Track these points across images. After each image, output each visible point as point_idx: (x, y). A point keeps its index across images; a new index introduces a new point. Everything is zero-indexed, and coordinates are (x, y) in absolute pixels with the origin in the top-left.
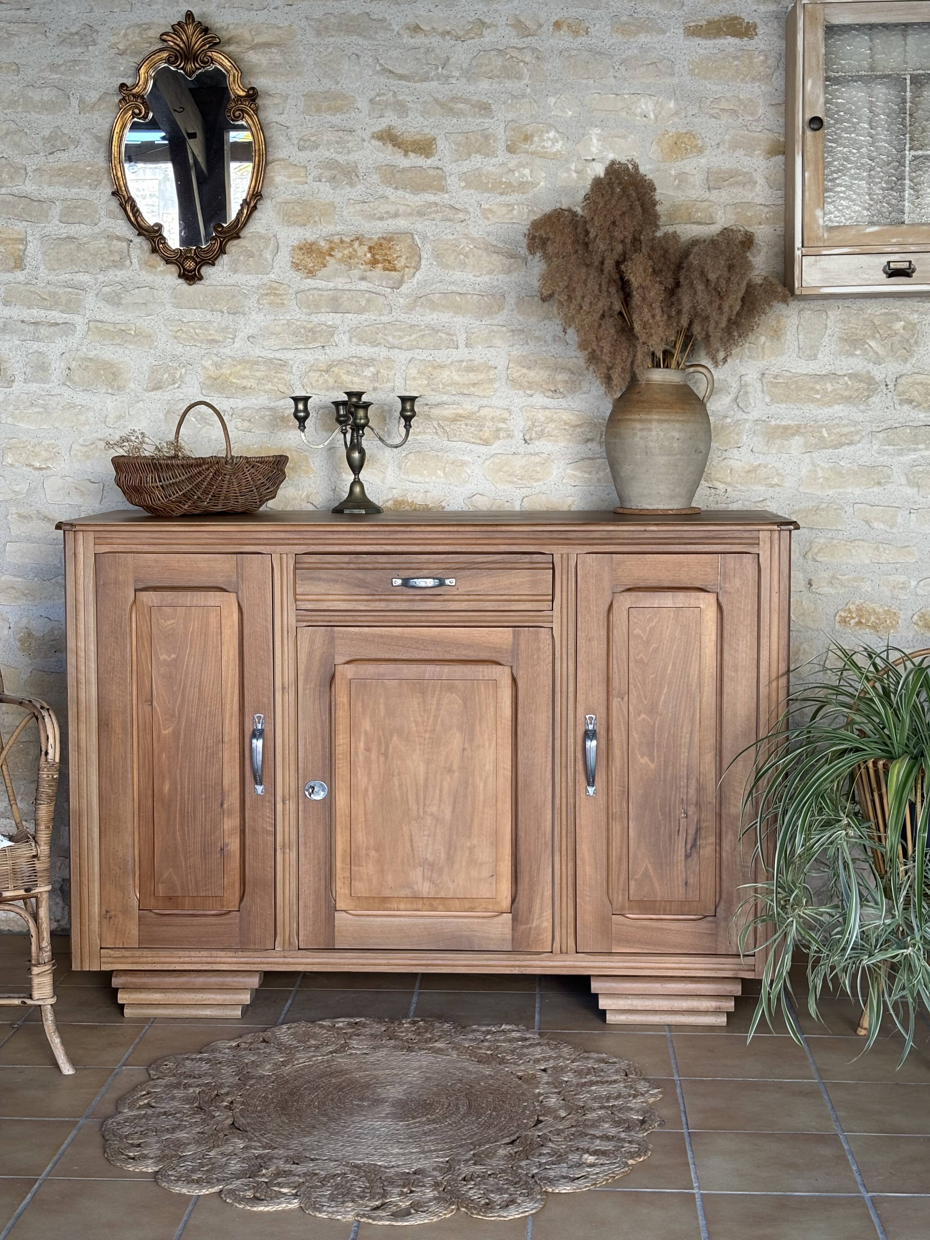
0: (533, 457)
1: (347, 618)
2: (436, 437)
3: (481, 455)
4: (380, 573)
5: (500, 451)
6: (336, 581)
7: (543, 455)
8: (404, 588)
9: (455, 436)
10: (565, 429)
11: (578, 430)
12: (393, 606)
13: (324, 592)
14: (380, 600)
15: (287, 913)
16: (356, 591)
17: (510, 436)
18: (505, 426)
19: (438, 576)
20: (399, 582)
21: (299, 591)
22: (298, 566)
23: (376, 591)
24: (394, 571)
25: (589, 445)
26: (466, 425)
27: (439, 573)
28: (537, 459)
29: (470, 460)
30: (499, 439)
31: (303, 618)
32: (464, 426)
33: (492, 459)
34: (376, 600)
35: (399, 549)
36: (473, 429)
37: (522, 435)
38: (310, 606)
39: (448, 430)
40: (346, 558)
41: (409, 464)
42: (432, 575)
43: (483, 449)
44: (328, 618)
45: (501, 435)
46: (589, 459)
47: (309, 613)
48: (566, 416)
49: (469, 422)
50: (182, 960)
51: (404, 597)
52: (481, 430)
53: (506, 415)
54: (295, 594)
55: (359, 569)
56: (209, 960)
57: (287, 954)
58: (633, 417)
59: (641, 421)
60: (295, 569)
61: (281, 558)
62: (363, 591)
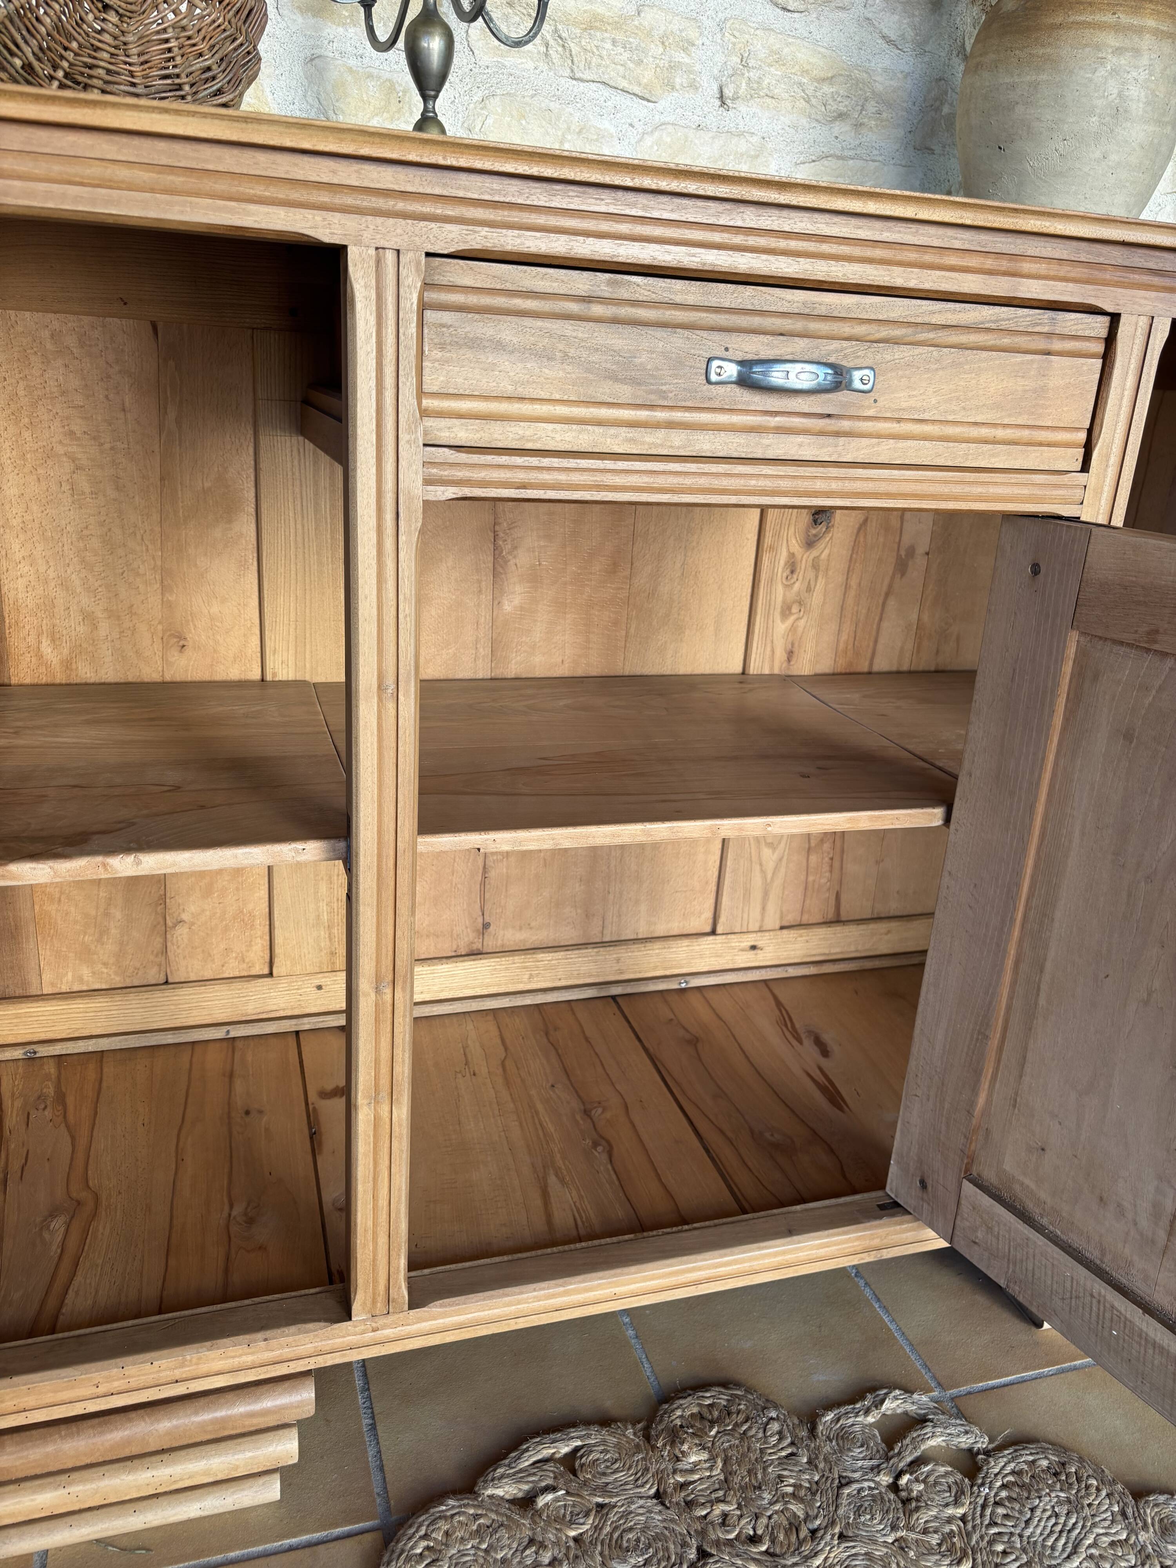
0: (735, 140)
1: (576, 478)
2: (543, 66)
3: (635, 122)
4: (678, 341)
5: (671, 119)
6: (546, 356)
7: (755, 139)
8: (738, 390)
9: (588, 65)
10: (800, 84)
11: (827, 89)
12: (706, 444)
13: (510, 390)
14: (671, 425)
15: (382, 1240)
16: (605, 390)
17: (693, 86)
18: (687, 60)
19: (832, 360)
20: (731, 370)
21: (432, 382)
22: (432, 296)
23: (663, 395)
24: (716, 336)
25: (839, 128)
26: (614, 42)
27: (832, 350)
28: (742, 146)
29: (612, 130)
30: (673, 88)
31: (446, 473)
32: (608, 45)
33: (657, 134)
34: (657, 425)
35: (743, 263)
36: (626, 55)
37: (715, 88)
38: (463, 433)
39: (575, 49)
40: (582, 282)
41: (490, 121)
42: (815, 356)
43: (640, 109)
44: (521, 476)
45: (678, 80)
46: (839, 158)
47: (463, 457)
48: (804, 55)
49: (620, 37)
50: (102, 1390)
51: (736, 419)
52: (640, 62)
53: (692, 33)
54: (421, 393)
55: (615, 321)
56: (178, 1374)
57: (381, 1321)
58: (1099, 17)
59: (1117, 28)
60: (423, 307)
61: (378, 262)
62: (625, 392)
